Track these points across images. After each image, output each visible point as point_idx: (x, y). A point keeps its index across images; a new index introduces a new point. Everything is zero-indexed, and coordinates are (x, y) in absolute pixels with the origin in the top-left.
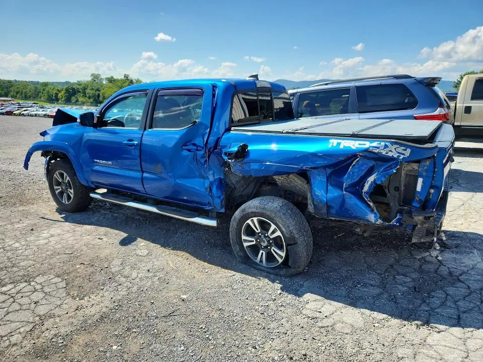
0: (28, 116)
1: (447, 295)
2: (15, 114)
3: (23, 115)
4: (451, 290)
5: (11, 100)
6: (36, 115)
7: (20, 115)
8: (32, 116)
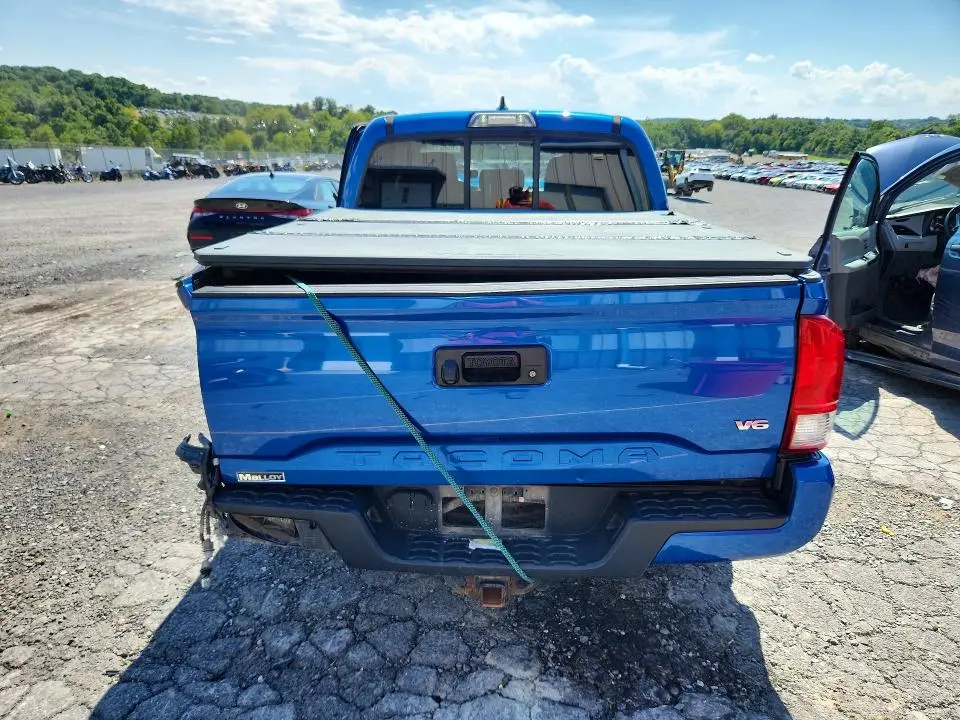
0: (793, 187)
2: (772, 183)
3: (784, 185)
5: (801, 158)
6: (805, 187)
7: (781, 185)
8: (797, 187)
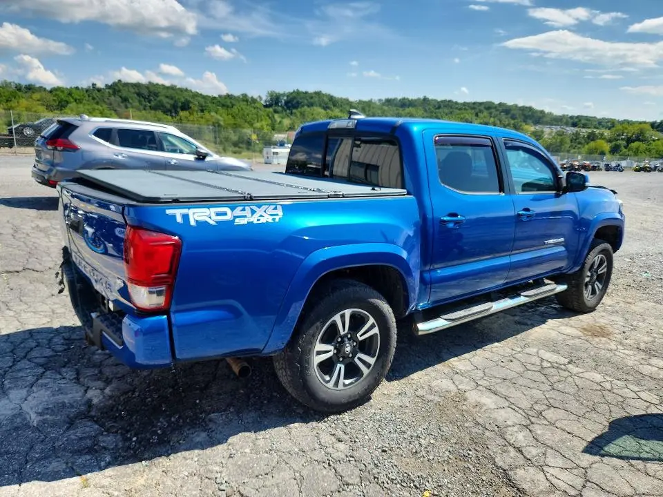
1: (50, 348)
4: (48, 352)
